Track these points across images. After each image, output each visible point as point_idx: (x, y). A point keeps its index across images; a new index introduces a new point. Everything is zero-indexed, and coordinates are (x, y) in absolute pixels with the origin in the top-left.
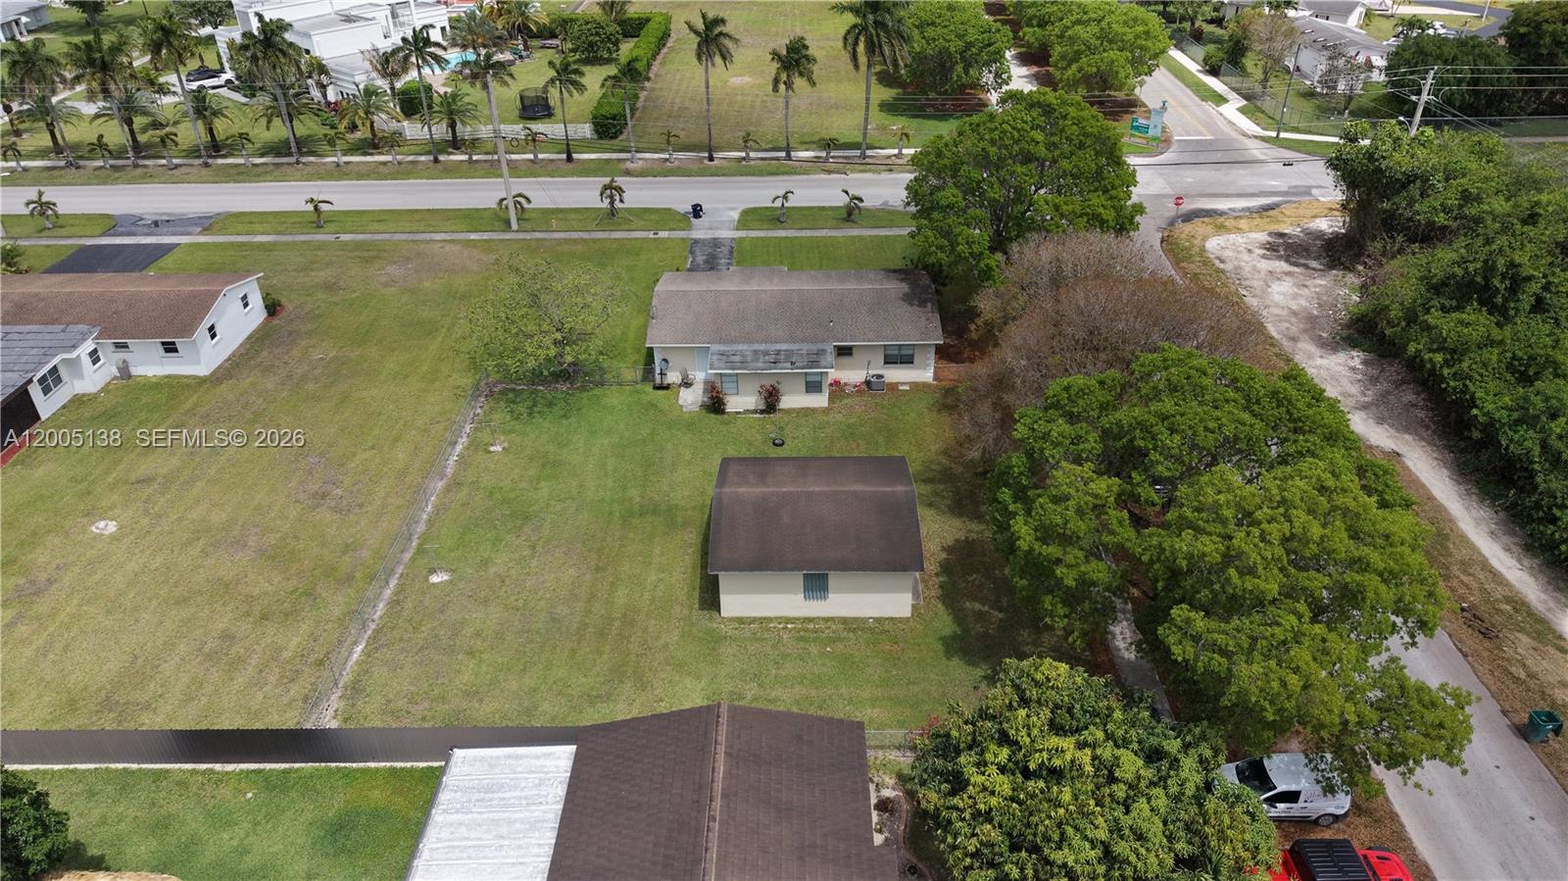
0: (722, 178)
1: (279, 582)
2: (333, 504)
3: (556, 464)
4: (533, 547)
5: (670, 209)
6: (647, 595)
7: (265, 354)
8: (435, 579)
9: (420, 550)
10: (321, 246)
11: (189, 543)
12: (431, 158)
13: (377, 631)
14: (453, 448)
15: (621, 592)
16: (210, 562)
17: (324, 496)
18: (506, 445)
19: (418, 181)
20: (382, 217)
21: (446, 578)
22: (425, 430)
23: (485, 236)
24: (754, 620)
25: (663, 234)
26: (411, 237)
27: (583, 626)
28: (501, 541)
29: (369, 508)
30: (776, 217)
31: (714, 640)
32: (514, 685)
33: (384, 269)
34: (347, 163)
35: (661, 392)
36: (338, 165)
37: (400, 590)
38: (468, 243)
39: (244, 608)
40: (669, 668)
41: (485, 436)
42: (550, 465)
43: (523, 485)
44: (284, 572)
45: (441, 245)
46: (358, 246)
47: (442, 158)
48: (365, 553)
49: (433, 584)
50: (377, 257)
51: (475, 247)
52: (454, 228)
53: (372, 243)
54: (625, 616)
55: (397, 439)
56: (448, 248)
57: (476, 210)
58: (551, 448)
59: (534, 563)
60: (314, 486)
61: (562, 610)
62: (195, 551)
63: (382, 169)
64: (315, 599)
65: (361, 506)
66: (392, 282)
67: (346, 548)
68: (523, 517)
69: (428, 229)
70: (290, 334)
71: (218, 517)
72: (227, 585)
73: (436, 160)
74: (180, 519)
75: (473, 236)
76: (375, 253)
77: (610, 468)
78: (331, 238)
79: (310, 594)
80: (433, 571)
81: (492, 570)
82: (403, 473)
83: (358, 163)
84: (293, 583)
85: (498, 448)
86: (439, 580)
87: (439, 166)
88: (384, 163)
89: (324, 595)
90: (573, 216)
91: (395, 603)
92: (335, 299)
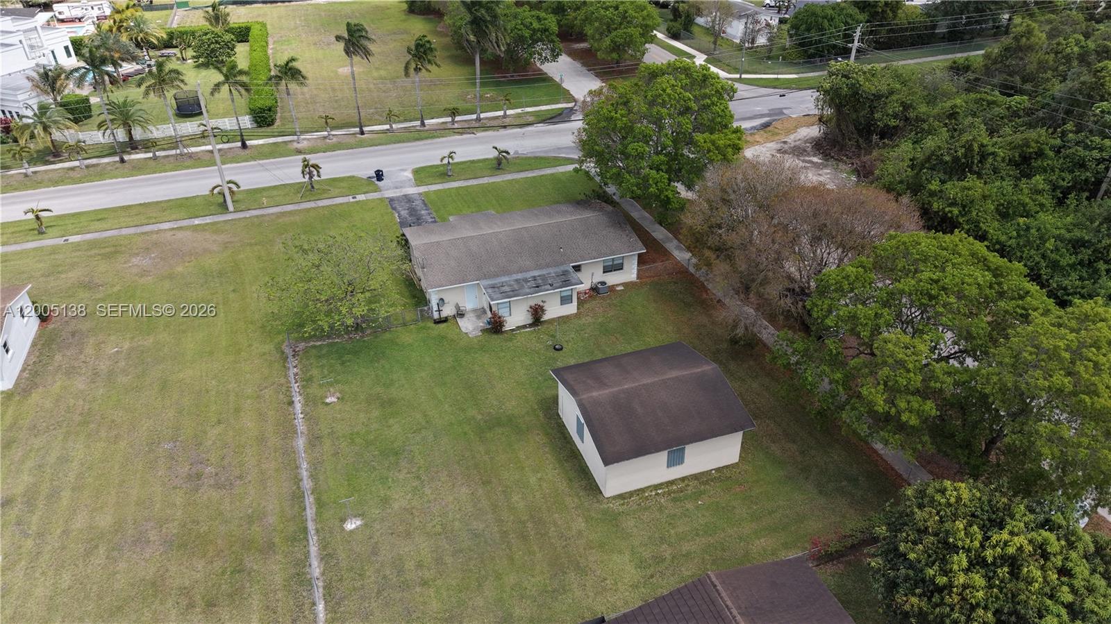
0: (379, 147)
1: (204, 567)
2: (212, 482)
3: (391, 402)
4: (418, 478)
5: (353, 177)
6: (538, 495)
7: (58, 357)
8: (351, 525)
9: (320, 504)
10: (54, 250)
11: (88, 554)
12: (117, 159)
13: (328, 588)
14: (294, 408)
15: (516, 498)
16: (122, 565)
17: (199, 476)
18: (338, 395)
19: (114, 180)
20: (100, 217)
21: (359, 523)
22: (258, 397)
23: (208, 220)
24: (631, 494)
25: (361, 197)
26: (139, 230)
27: (504, 534)
28: (387, 479)
29: (249, 478)
30: (444, 172)
31: (612, 519)
32: (480, 602)
33: (129, 261)
34: (35, 173)
35: (443, 326)
36: (26, 175)
37: (324, 545)
38: (195, 228)
39: (184, 602)
40: (594, 551)
41: (314, 390)
42: (389, 405)
43: (375, 426)
44: (204, 556)
45: (172, 233)
46: (93, 244)
47: (126, 157)
48: (272, 519)
49: (351, 531)
50: (116, 252)
51: (205, 230)
52: (174, 217)
53: (105, 240)
54: (532, 517)
55: (237, 410)
56: (180, 235)
57: (187, 198)
58: (379, 389)
59: (428, 491)
60: (184, 470)
61: (478, 525)
62: (99, 558)
63: (71, 174)
64: (249, 573)
65: (240, 477)
66: (144, 273)
67: (250, 520)
68: (393, 454)
69: (151, 221)
70: (73, 334)
71: (105, 521)
72: (154, 584)
73: (122, 161)
74: (66, 532)
75: (197, 222)
76: (113, 249)
77: (440, 396)
78: (60, 241)
79: (239, 570)
80: (343, 520)
81: (396, 506)
82: (261, 440)
83: (46, 171)
84: (218, 565)
85: (334, 399)
86: (354, 526)
87: (126, 165)
88: (72, 169)
89: (255, 567)
90: (275, 193)
91: (326, 557)
92: (98, 296)
